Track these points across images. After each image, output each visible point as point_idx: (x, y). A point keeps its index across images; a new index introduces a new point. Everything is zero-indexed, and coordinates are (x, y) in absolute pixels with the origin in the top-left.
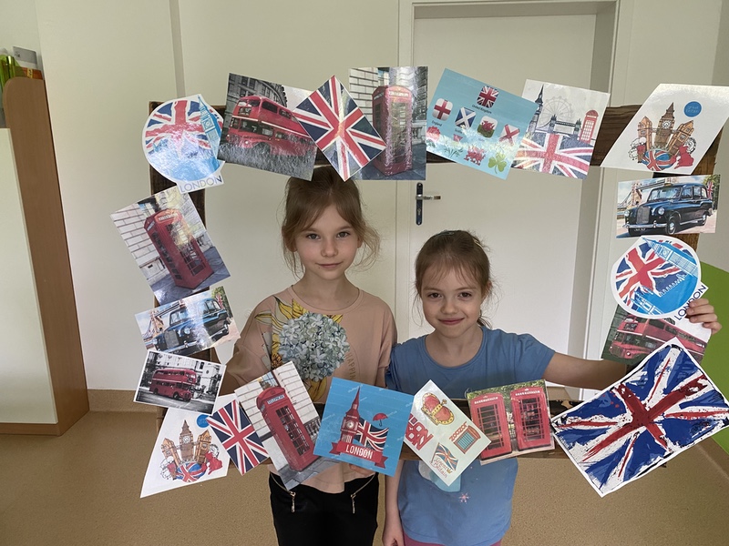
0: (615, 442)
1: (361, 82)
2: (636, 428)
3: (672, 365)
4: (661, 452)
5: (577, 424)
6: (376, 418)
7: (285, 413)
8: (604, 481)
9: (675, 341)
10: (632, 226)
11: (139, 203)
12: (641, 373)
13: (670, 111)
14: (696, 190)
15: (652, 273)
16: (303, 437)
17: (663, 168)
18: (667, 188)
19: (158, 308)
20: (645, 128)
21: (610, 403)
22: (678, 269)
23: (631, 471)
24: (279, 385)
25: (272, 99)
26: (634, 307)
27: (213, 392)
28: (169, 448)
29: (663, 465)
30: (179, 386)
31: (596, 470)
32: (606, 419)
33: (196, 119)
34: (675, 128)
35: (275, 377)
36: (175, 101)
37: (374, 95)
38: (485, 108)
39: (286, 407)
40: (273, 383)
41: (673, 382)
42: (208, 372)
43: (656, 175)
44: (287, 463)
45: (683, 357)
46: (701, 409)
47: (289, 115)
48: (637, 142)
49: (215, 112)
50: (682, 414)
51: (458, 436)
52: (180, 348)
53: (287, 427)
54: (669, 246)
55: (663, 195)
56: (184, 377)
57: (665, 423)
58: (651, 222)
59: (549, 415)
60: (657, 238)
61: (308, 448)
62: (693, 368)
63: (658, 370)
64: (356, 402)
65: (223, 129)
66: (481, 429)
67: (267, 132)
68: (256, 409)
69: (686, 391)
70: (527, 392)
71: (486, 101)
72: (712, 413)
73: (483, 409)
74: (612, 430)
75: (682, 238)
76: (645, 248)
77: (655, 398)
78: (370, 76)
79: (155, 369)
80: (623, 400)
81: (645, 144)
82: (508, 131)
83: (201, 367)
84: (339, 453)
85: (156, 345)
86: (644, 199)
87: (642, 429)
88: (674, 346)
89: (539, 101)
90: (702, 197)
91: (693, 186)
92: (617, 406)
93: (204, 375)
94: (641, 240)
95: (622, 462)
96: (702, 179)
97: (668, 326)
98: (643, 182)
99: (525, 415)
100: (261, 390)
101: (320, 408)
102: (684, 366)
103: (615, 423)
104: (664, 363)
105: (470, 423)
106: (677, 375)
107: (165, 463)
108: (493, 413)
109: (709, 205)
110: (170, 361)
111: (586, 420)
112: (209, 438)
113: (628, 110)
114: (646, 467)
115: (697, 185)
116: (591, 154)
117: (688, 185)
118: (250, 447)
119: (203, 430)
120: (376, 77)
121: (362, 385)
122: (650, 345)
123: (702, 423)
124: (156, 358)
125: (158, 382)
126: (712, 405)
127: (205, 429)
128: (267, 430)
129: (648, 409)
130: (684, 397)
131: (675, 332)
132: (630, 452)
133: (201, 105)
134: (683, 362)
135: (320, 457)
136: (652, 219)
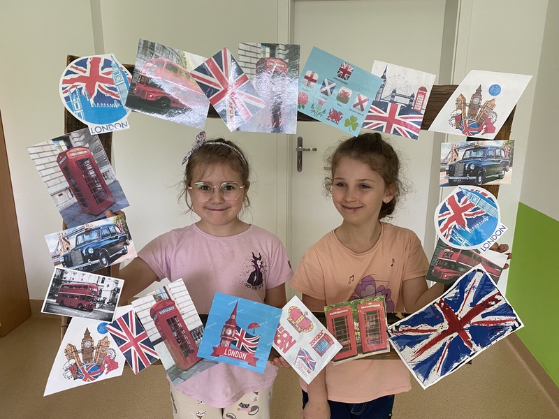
0: (435, 345)
1: (247, 54)
2: (450, 334)
3: (477, 284)
4: (467, 352)
5: (407, 331)
6: (250, 327)
7: (174, 321)
8: (426, 377)
9: (480, 266)
10: (451, 178)
11: (53, 140)
12: (455, 291)
13: (479, 90)
14: (497, 151)
15: (465, 215)
16: (189, 342)
17: (474, 134)
18: (476, 149)
19: (66, 231)
20: (461, 103)
21: (433, 314)
22: (484, 212)
23: (446, 368)
24: (170, 299)
25: (174, 62)
26: (451, 240)
27: (113, 302)
28: (71, 352)
29: (470, 363)
30: (83, 298)
31: (421, 368)
32: (429, 327)
33: (109, 73)
34: (482, 104)
35: (166, 292)
36: (90, 58)
37: (257, 65)
38: (343, 80)
39: (175, 317)
40: (165, 296)
41: (477, 298)
42: (108, 286)
43: (469, 139)
44: (174, 363)
45: (485, 279)
46: (497, 318)
48: (455, 113)
49: (125, 70)
50: (483, 322)
51: (316, 342)
52: (84, 265)
53: (175, 334)
54: (478, 194)
55: (474, 154)
56: (88, 290)
57: (472, 329)
58: (465, 175)
59: (387, 324)
60: (470, 187)
61: (193, 351)
62: (492, 287)
63: (467, 289)
64: (234, 313)
65: (131, 83)
66: (334, 336)
68: (150, 318)
69: (486, 305)
70: (371, 306)
71: (344, 75)
72: (504, 321)
73: (336, 319)
74: (434, 335)
75: (488, 188)
76: (460, 195)
77: (465, 310)
78: (254, 50)
79: (60, 284)
80: (442, 312)
81: (461, 115)
82: (360, 99)
83: (103, 282)
84: (218, 356)
85: (62, 263)
86: (460, 157)
87: (455, 335)
88: (479, 270)
89: (384, 77)
90: (502, 157)
91: (495, 149)
92: (438, 317)
93: (105, 288)
94: (457, 189)
95: (439, 361)
96: (501, 143)
97: (475, 255)
98: (459, 144)
99: (368, 325)
100: (155, 302)
101: (204, 318)
102: (486, 285)
103: (435, 330)
104: (471, 283)
105: (326, 331)
106: (480, 292)
107: (68, 365)
108: (344, 323)
109: (507, 163)
110: (75, 277)
111: (414, 328)
112: (108, 342)
113: (449, 88)
114: (457, 364)
115: (498, 148)
116: (421, 120)
117: (491, 147)
118: (143, 350)
119: (102, 336)
120: (259, 51)
121: (240, 299)
122: (462, 270)
123: (497, 329)
124: (62, 274)
125: (64, 295)
126: (505, 315)
127: (105, 335)
128: (158, 336)
129: (459, 319)
130: (485, 309)
131: (480, 260)
132: (446, 353)
133: (113, 62)
134: (485, 282)
135: (202, 359)
136: (466, 172)
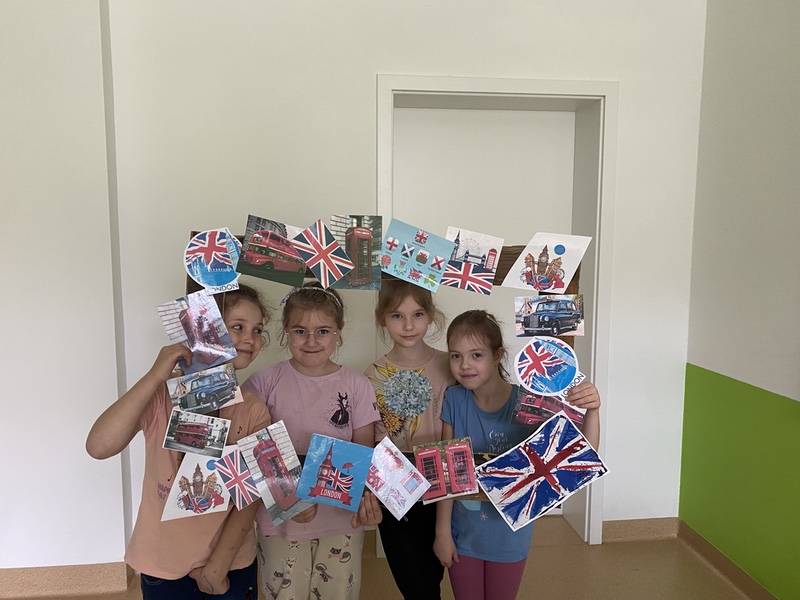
1: (338, 224)
2: (537, 478)
3: (561, 430)
4: (556, 496)
5: (494, 473)
6: (344, 467)
7: (275, 461)
8: (515, 519)
9: (562, 413)
10: (526, 329)
11: (176, 300)
12: (539, 436)
13: (545, 250)
14: (569, 305)
15: (544, 363)
16: (288, 482)
17: (544, 289)
18: (549, 302)
19: (184, 377)
20: (530, 261)
21: (518, 458)
22: (562, 361)
23: (535, 512)
24: (271, 439)
25: (277, 233)
26: (532, 387)
28: (185, 484)
29: (559, 507)
30: (196, 436)
31: (510, 511)
32: (516, 471)
33: (223, 244)
34: (549, 262)
35: (268, 432)
36: (209, 232)
37: (346, 233)
38: (420, 244)
39: (276, 457)
40: (267, 437)
41: (563, 443)
42: (217, 426)
43: (541, 293)
44: (274, 503)
45: (568, 425)
46: (583, 463)
47: (288, 244)
48: (525, 270)
49: (237, 240)
50: (570, 467)
51: (406, 481)
52: (197, 408)
53: (276, 473)
54: (555, 345)
56: (199, 430)
57: (558, 473)
58: (540, 327)
59: (474, 465)
60: (546, 338)
62: (576, 433)
63: (552, 434)
65: (242, 251)
66: (424, 475)
67: (273, 255)
68: (253, 458)
69: (571, 450)
70: (457, 446)
71: (420, 240)
72: (590, 467)
73: (425, 460)
74: (521, 479)
75: (563, 338)
76: (537, 345)
77: (550, 454)
78: (344, 221)
79: (178, 423)
80: (527, 456)
81: (531, 272)
82: (437, 260)
83: (212, 422)
84: (315, 496)
85: (179, 405)
86: (534, 310)
87: (542, 479)
88: (562, 417)
89: (457, 241)
90: (573, 310)
91: (566, 302)
92: (523, 460)
93: (214, 428)
94: (533, 339)
95: (528, 504)
96: (571, 297)
97: (557, 402)
98: (532, 298)
99: (456, 465)
100: (257, 443)
102: (569, 432)
103: (522, 474)
104: (555, 429)
105: (416, 471)
106: (565, 437)
107: (181, 496)
108: (432, 463)
109: (578, 316)
110: (189, 418)
111: (500, 470)
112: (216, 478)
113: (517, 249)
114: (546, 508)
115: (568, 301)
116: (493, 278)
117: (563, 301)
118: (246, 488)
119: (211, 472)
120: (348, 222)
122: (545, 415)
124: (178, 415)
125: (180, 433)
126: (590, 460)
127: (213, 471)
129: (546, 463)
130: (571, 454)
131: (562, 406)
132: (534, 497)
133: (227, 234)
134: (569, 428)
135: (300, 499)
136: (540, 324)
